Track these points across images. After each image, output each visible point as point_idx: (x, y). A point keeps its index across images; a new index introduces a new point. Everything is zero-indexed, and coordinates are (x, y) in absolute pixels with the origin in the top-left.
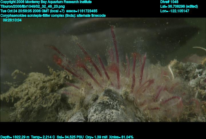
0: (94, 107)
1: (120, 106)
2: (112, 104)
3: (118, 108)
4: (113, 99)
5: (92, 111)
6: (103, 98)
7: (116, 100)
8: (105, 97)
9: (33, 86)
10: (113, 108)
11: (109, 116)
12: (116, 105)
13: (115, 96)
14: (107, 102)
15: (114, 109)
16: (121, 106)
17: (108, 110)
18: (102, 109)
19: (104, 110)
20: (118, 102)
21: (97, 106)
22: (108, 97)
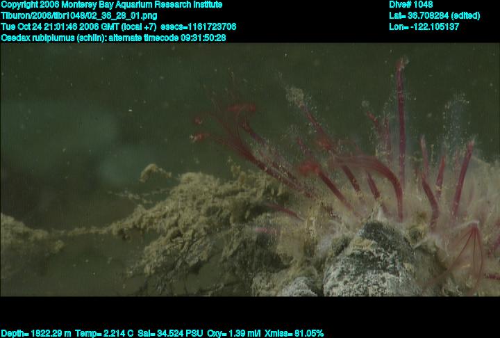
0: (340, 266)
1: (402, 265)
2: (382, 258)
3: (398, 269)
4: (386, 245)
5: (335, 274)
6: (360, 244)
7: (393, 249)
8: (366, 241)
9: (190, 207)
10: (385, 269)
11: (376, 287)
12: (394, 262)
13: (390, 238)
14: (371, 253)
15: (388, 271)
16: (406, 265)
17: (372, 273)
18: (357, 269)
19: (364, 273)
20: (398, 254)
21: (345, 262)
22: (373, 242)
